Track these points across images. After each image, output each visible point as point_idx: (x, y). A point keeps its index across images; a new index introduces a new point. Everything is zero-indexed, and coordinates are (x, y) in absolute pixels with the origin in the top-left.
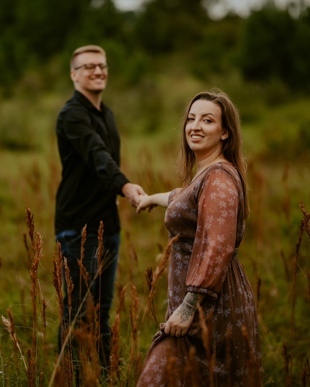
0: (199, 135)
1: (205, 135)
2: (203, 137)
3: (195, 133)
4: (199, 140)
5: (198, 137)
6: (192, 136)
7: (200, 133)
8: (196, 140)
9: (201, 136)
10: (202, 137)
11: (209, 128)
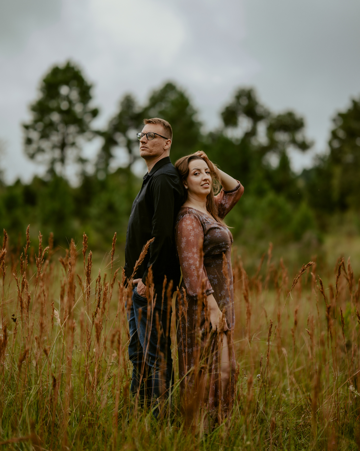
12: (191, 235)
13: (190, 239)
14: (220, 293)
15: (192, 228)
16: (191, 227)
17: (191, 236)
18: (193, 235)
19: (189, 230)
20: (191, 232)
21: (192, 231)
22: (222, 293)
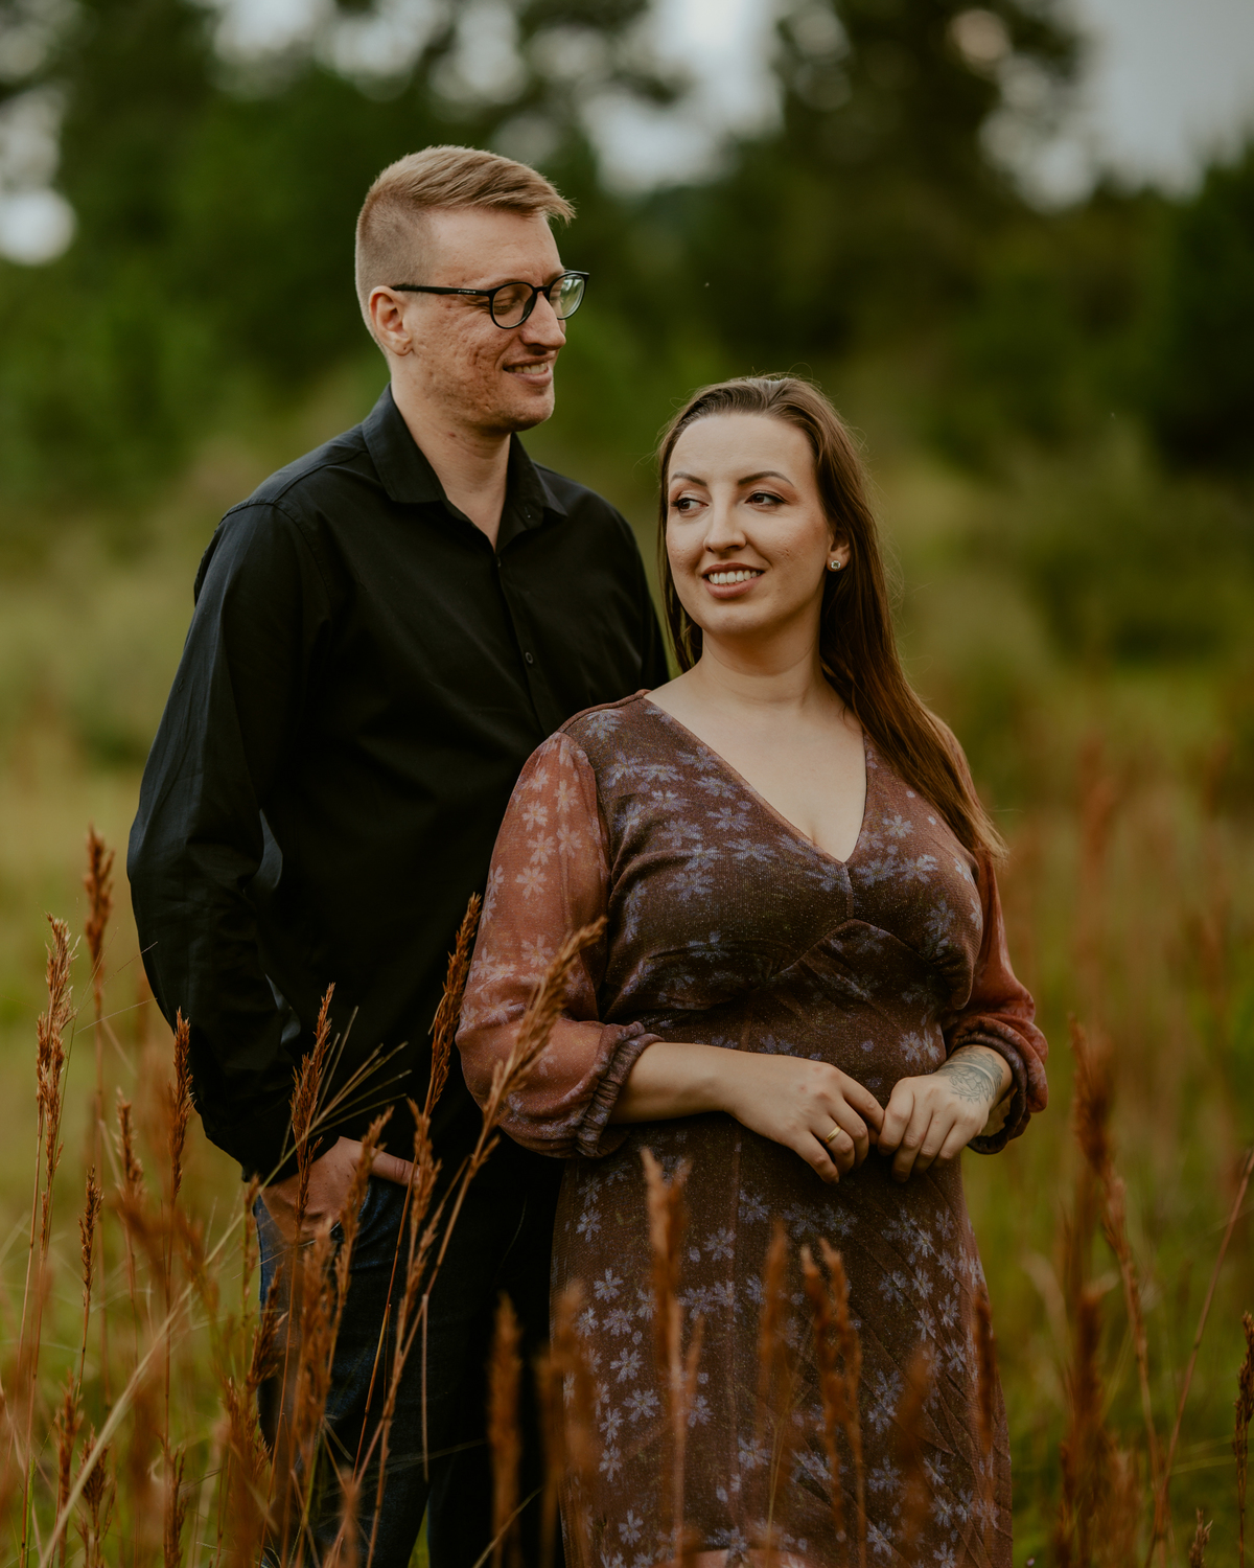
0: (743, 568)
1: (766, 563)
2: (760, 572)
3: (724, 563)
4: (745, 585)
5: (740, 576)
6: (706, 576)
7: (745, 558)
8: (732, 589)
9: (751, 569)
10: (754, 574)
11: (776, 529)
12: (534, 859)
13: (519, 879)
14: (700, 1247)
15: (543, 821)
16: (544, 810)
17: (532, 867)
18: (545, 860)
19: (529, 827)
20: (536, 839)
21: (541, 836)
22: (711, 1246)
